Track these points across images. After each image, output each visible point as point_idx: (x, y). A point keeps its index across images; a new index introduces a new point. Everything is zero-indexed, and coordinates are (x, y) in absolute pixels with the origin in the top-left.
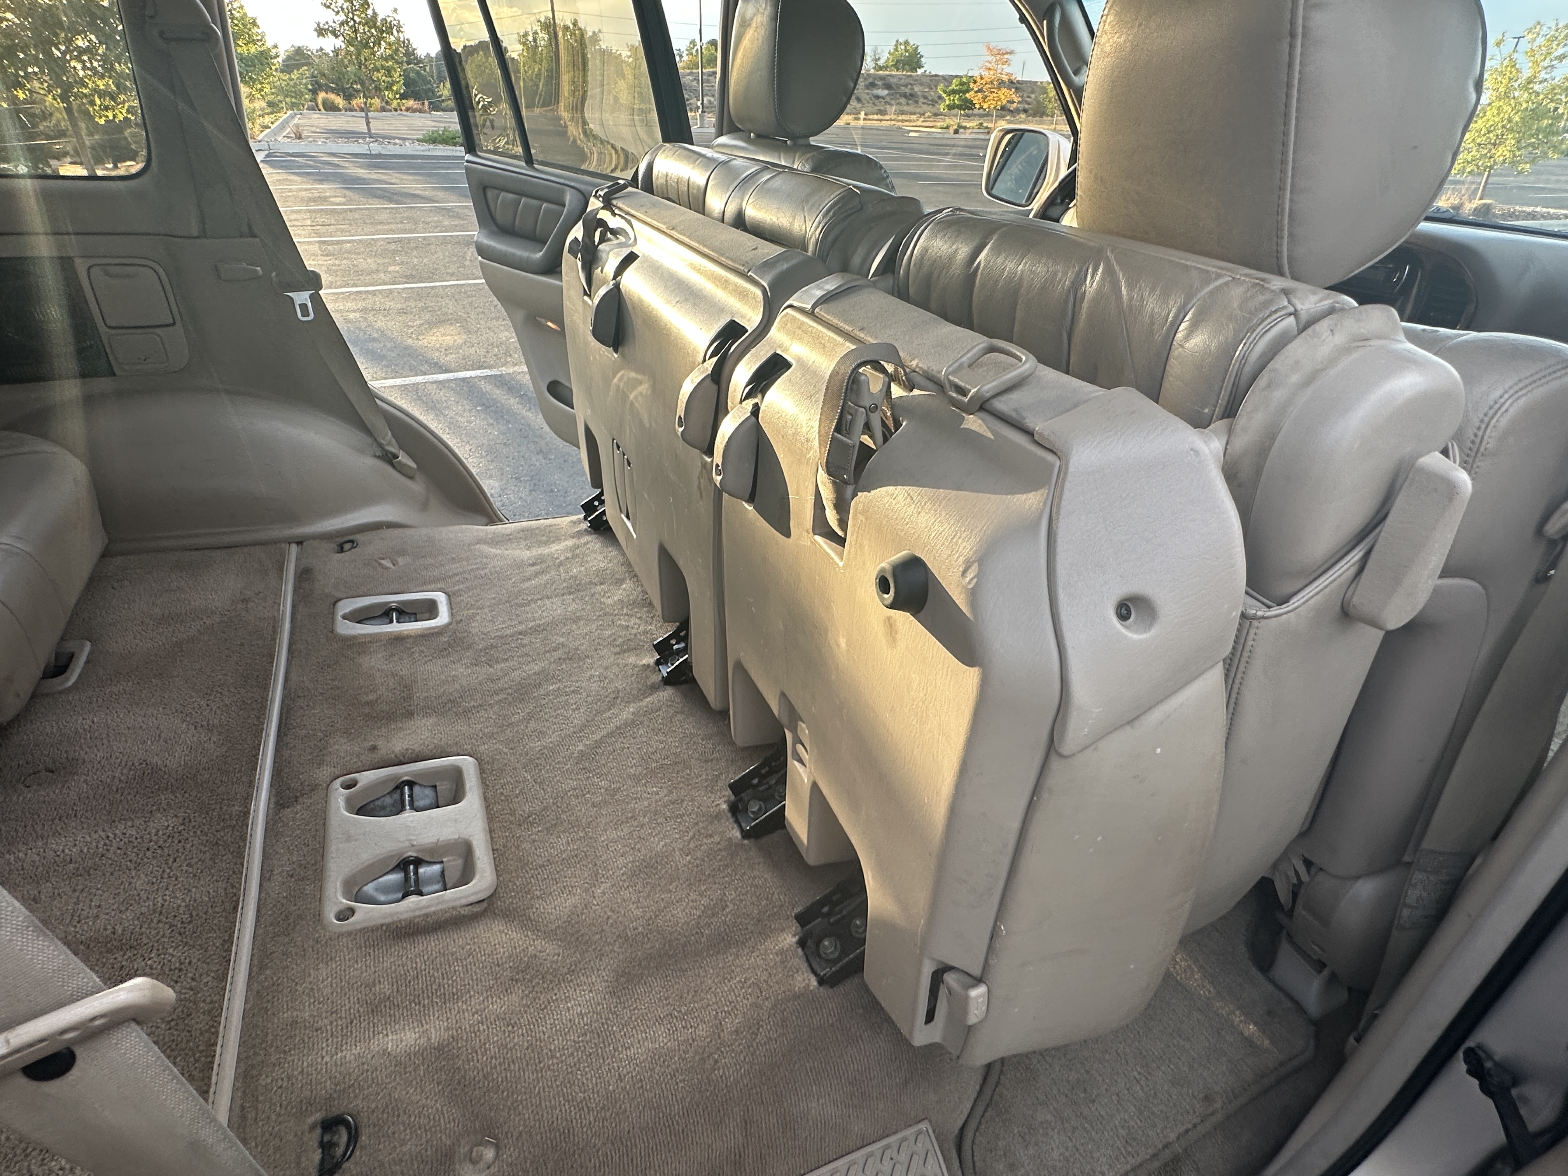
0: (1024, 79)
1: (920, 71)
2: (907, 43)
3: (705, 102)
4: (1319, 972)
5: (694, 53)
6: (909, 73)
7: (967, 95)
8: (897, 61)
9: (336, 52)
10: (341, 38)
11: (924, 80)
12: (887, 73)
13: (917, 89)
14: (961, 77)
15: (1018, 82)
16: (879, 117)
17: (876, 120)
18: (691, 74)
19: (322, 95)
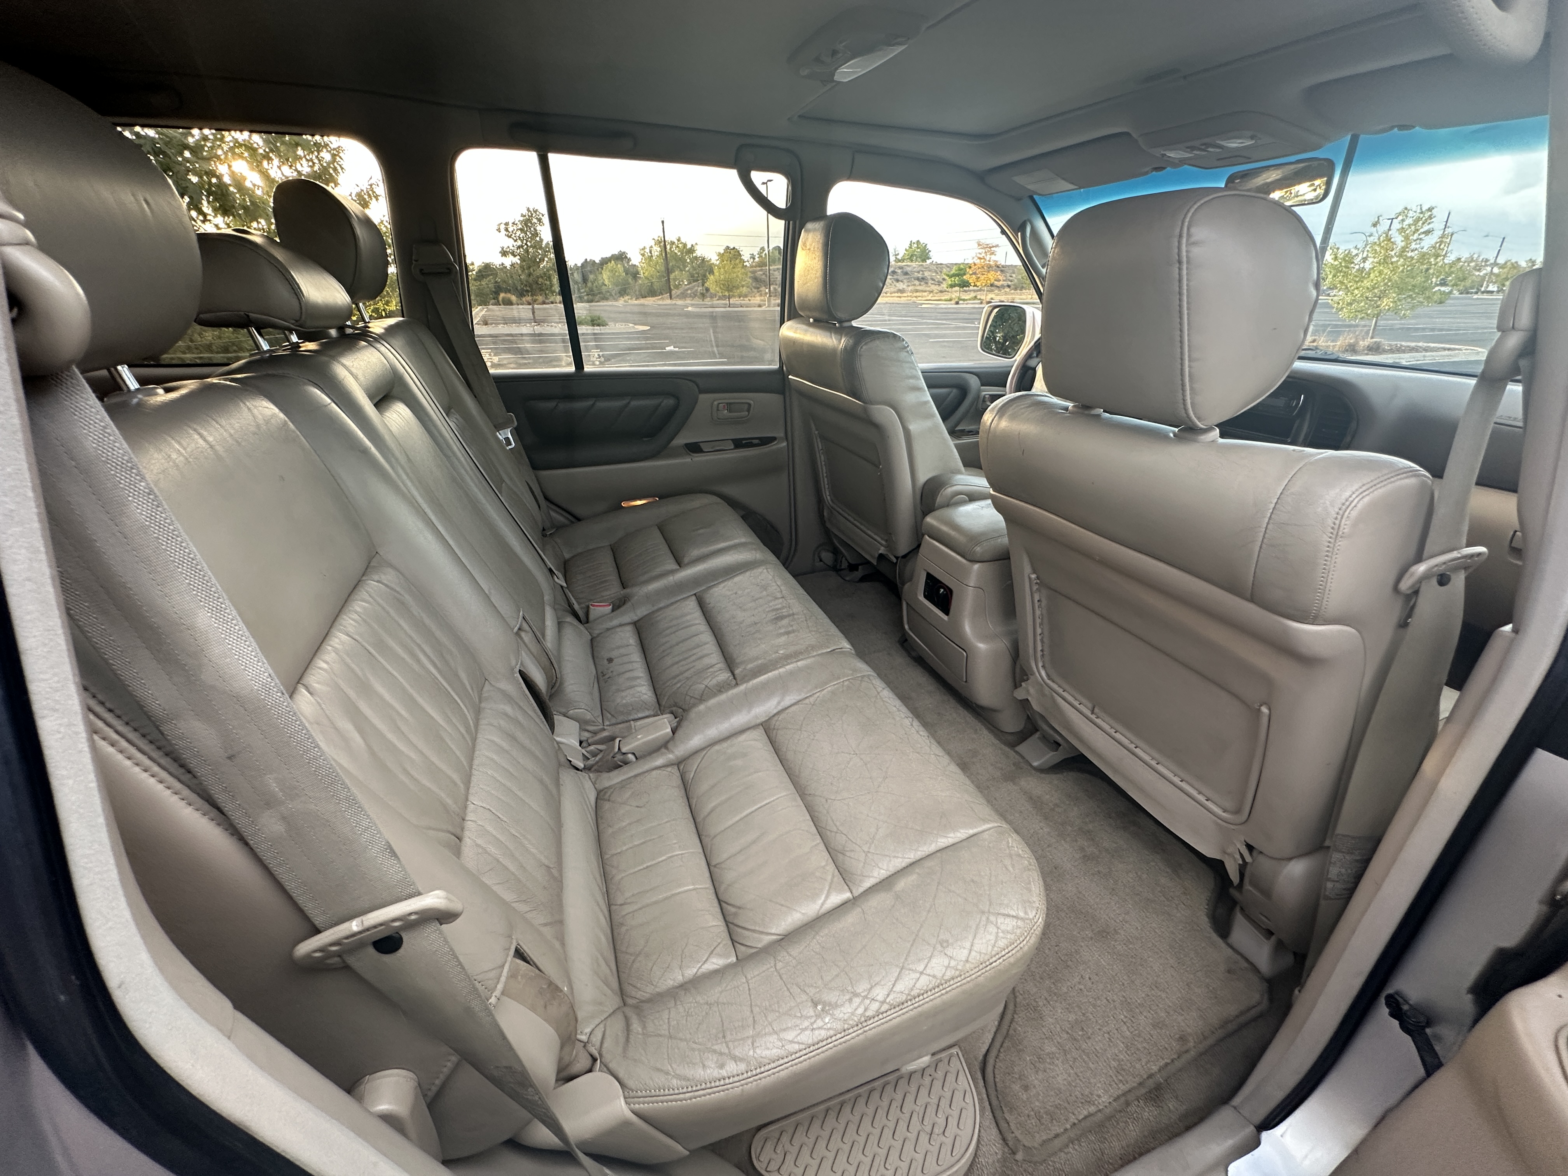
0: (1007, 264)
1: (928, 262)
2: (918, 241)
3: (772, 289)
4: (1268, 938)
5: (764, 256)
6: (921, 263)
7: (964, 277)
8: (912, 256)
9: (512, 265)
10: (518, 257)
11: (931, 267)
12: (904, 264)
13: (926, 274)
14: (960, 264)
15: (1003, 267)
16: (899, 295)
17: (898, 297)
18: (761, 270)
19: (502, 295)
